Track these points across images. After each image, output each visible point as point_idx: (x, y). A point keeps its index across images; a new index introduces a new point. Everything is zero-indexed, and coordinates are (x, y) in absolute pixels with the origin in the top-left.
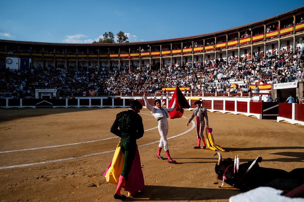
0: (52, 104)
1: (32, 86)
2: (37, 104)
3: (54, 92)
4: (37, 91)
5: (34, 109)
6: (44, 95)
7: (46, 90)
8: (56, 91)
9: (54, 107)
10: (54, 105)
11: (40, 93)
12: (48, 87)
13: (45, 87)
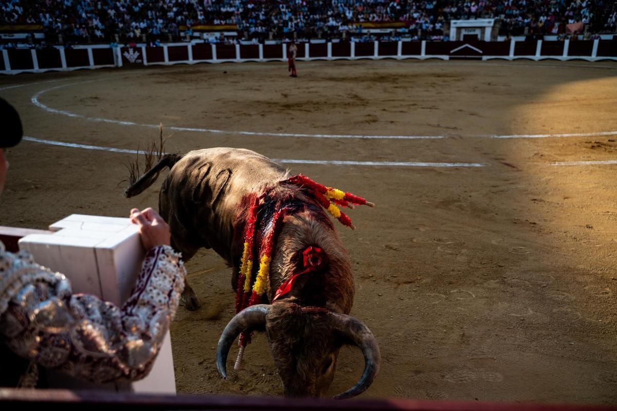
0: (481, 52)
1: (445, 15)
2: (452, 52)
3: (488, 25)
4: (455, 24)
5: (446, 61)
6: (467, 33)
7: (472, 22)
8: (492, 24)
9: (485, 58)
10: (485, 54)
11: (459, 29)
12: (477, 15)
13: (469, 15)
